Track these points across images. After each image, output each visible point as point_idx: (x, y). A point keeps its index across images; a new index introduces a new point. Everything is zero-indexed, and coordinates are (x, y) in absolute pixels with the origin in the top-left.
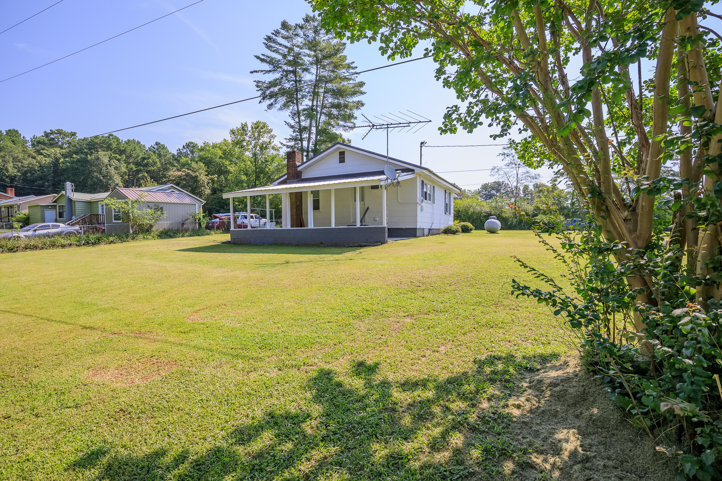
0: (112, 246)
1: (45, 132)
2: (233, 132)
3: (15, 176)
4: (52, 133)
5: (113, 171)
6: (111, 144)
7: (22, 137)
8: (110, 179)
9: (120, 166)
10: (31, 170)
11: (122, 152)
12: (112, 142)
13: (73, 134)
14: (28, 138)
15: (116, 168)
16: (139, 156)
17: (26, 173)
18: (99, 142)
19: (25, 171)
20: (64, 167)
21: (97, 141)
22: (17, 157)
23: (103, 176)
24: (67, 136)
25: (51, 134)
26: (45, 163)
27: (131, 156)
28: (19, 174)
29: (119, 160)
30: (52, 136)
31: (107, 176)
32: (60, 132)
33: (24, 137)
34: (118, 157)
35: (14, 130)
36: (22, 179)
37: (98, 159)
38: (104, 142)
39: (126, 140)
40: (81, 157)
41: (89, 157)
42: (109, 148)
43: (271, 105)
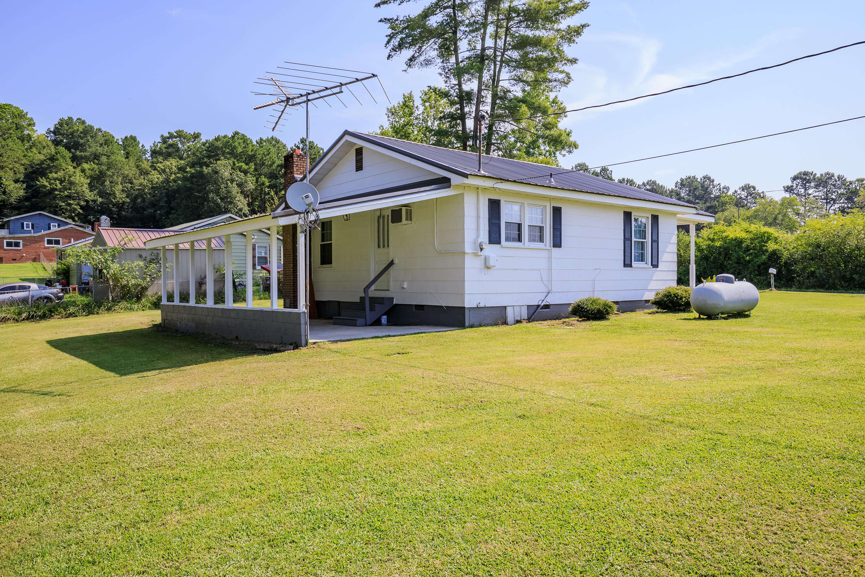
0: (72, 320)
1: (162, 136)
2: (392, 112)
3: (124, 203)
4: (171, 136)
5: (235, 189)
6: (235, 148)
7: (140, 145)
8: (231, 203)
9: (246, 182)
10: (141, 194)
11: (250, 159)
12: (236, 144)
13: (196, 136)
14: (147, 148)
15: (240, 185)
16: (274, 163)
17: (136, 197)
18: (221, 145)
19: (136, 195)
20: (175, 187)
21: (219, 144)
22: (127, 176)
23: (222, 199)
24: (188, 140)
25: (169, 138)
26: (157, 183)
27: (263, 164)
28: (128, 200)
29: (246, 172)
30: (171, 141)
31: (226, 198)
32: (180, 135)
33: (143, 146)
34: (244, 166)
35: (131, 136)
36: (132, 207)
37: (216, 172)
38: (226, 144)
39: (258, 139)
40: (196, 170)
41: (205, 170)
42: (233, 154)
43: (412, 59)
